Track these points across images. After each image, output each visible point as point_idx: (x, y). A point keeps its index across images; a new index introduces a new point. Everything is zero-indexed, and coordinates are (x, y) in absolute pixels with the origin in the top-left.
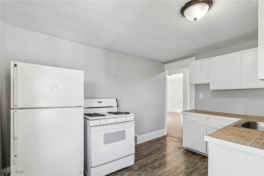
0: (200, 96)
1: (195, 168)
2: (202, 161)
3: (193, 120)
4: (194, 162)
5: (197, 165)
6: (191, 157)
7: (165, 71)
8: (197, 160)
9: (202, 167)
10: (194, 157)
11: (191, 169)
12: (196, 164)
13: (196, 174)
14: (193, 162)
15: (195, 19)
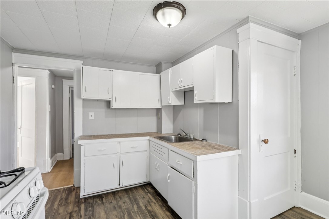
0: (90, 116)
1: (125, 211)
2: (119, 199)
3: (98, 149)
4: (116, 206)
5: (123, 207)
6: (103, 203)
7: (13, 65)
8: (115, 202)
9: (128, 205)
10: (106, 200)
11: (125, 215)
12: (120, 207)
13: (136, 216)
14: (114, 207)
15: (170, 25)
